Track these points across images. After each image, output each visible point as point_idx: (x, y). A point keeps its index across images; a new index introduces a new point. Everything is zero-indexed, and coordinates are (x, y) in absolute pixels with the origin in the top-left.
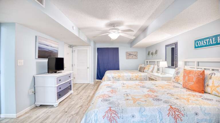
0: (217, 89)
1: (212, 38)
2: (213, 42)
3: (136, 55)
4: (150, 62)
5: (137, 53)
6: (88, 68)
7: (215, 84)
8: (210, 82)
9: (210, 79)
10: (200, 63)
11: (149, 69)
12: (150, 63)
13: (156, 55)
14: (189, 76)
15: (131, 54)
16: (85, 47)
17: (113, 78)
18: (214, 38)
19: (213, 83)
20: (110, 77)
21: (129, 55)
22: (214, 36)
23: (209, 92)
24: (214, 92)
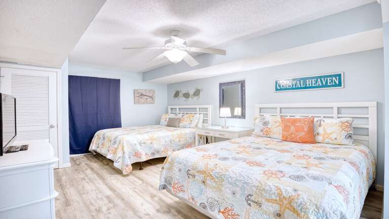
0: (331, 136)
1: (300, 80)
2: (301, 85)
3: (151, 97)
4: (179, 109)
5: (154, 92)
6: (52, 127)
7: (327, 131)
8: (321, 130)
9: (319, 126)
10: (282, 109)
11: (191, 121)
12: (179, 111)
13: (196, 98)
14: (296, 125)
15: (144, 93)
16: (41, 69)
17: (140, 144)
18: (302, 81)
19: (324, 130)
20: (135, 142)
21: (140, 96)
22: (302, 79)
23: (320, 141)
24: (327, 140)
